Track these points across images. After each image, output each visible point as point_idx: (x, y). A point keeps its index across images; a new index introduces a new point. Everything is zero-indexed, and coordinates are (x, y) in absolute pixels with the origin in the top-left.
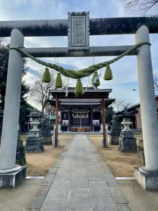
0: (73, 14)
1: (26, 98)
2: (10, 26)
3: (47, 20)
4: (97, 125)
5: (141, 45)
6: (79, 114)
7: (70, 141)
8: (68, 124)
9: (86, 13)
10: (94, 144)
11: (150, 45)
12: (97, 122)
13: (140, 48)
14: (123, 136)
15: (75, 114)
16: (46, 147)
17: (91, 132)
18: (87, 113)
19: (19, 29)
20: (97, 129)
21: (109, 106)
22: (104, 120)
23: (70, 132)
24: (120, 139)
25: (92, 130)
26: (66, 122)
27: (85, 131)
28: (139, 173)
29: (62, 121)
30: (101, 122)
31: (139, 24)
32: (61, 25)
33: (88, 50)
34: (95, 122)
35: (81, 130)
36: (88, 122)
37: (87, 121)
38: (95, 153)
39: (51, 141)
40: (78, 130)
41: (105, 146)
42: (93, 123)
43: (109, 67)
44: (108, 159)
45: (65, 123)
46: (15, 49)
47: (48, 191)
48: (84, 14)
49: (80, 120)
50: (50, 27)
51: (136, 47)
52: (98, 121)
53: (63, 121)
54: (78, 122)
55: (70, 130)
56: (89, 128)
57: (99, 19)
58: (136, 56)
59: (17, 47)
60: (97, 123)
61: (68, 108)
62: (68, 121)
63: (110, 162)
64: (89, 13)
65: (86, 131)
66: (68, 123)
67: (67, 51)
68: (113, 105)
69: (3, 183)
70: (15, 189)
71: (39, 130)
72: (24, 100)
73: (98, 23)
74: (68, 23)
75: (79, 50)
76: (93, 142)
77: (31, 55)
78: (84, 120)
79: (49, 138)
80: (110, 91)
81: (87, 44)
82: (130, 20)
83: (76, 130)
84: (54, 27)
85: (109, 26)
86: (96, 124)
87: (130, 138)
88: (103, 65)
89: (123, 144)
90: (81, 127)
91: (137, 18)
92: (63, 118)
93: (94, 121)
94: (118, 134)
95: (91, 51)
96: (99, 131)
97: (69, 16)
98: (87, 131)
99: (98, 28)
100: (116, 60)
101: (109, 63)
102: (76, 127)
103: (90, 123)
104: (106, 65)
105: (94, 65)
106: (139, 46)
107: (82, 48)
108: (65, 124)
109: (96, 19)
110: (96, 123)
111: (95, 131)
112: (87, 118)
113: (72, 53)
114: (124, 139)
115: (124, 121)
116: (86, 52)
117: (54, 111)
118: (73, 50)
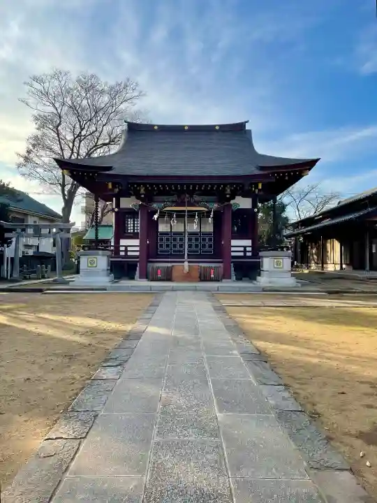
4: (245, 257)
6: (180, 215)
8: (138, 254)
12: (245, 247)
17: (225, 284)
18: (209, 212)
23: (145, 283)
25: (226, 276)
26: (132, 245)
27: (201, 280)
29: (117, 242)
30: (255, 248)
34: (239, 246)
35: (187, 277)
36: (210, 246)
37: (207, 243)
40: (175, 274)
42: (233, 249)
45: (129, 249)
49: (181, 240)
52: (248, 243)
53: (123, 242)
54: (175, 246)
55: (146, 275)
56: (215, 269)
60: (245, 251)
62: (136, 242)
65: (204, 278)
66: (138, 249)
78: (197, 240)
83: (168, 277)
86: (242, 254)
90: (186, 264)
92: (121, 232)
93: (234, 242)
96: (255, 279)
98: (211, 280)
102: (169, 265)
103: (219, 251)
108: (129, 253)
110: (242, 249)
111: (239, 279)
112: (209, 234)
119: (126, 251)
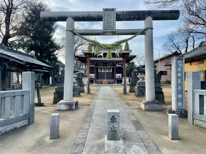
0: (106, 10)
1: (57, 54)
2: (66, 15)
3: (89, 12)
5: (147, 29)
6: (104, 69)
7: (97, 90)
8: (94, 78)
9: (114, 9)
10: (117, 92)
11: (153, 29)
13: (146, 31)
14: (138, 86)
15: (101, 69)
16: (81, 94)
17: (114, 84)
18: (111, 68)
19: (72, 18)
20: (119, 81)
21: (131, 61)
22: (125, 74)
23: (96, 84)
24: (136, 87)
26: (93, 75)
27: (109, 84)
28: (142, 103)
30: (122, 76)
31: (147, 16)
32: (98, 16)
33: (115, 32)
34: (118, 75)
35: (106, 83)
36: (111, 76)
38: (118, 97)
39: (84, 90)
40: (103, 82)
41: (125, 92)
43: (127, 43)
44: (126, 100)
46: (71, 31)
47: (93, 111)
48: (113, 10)
49: (104, 74)
50: (91, 17)
51: (144, 31)
52: (121, 75)
53: (90, 75)
54: (102, 76)
55: (96, 83)
56: (112, 81)
57: (122, 12)
58: (144, 35)
59: (71, 30)
60: (119, 77)
61: (94, 64)
62: (94, 75)
63: (127, 101)
64: (116, 9)
65: (109, 83)
67: (102, 32)
68: (134, 60)
69: (68, 108)
70: (75, 111)
71: (77, 81)
72: (55, 56)
73: (122, 15)
74: (103, 15)
75: (110, 32)
76: (116, 91)
77: (78, 34)
78: (108, 74)
79: (82, 87)
80: (130, 52)
81: (114, 28)
82: (141, 13)
83: (101, 83)
84: (94, 17)
85: (128, 17)
87: (142, 87)
88: (124, 41)
89: (138, 91)
90: (105, 80)
91: (145, 11)
93: (116, 75)
94: (135, 85)
95: (117, 32)
96: (121, 83)
97: (104, 11)
99: (122, 18)
100: (132, 38)
101: (127, 40)
102: (101, 80)
103: (113, 77)
104: (126, 41)
105: (119, 41)
106: (146, 30)
107: (111, 31)
109: (120, 11)
111: (117, 83)
112: (111, 73)
113: (105, 33)
114: (139, 87)
115: (139, 75)
116: (114, 33)
117: (80, 66)
118: (105, 32)
119: (91, 77)
